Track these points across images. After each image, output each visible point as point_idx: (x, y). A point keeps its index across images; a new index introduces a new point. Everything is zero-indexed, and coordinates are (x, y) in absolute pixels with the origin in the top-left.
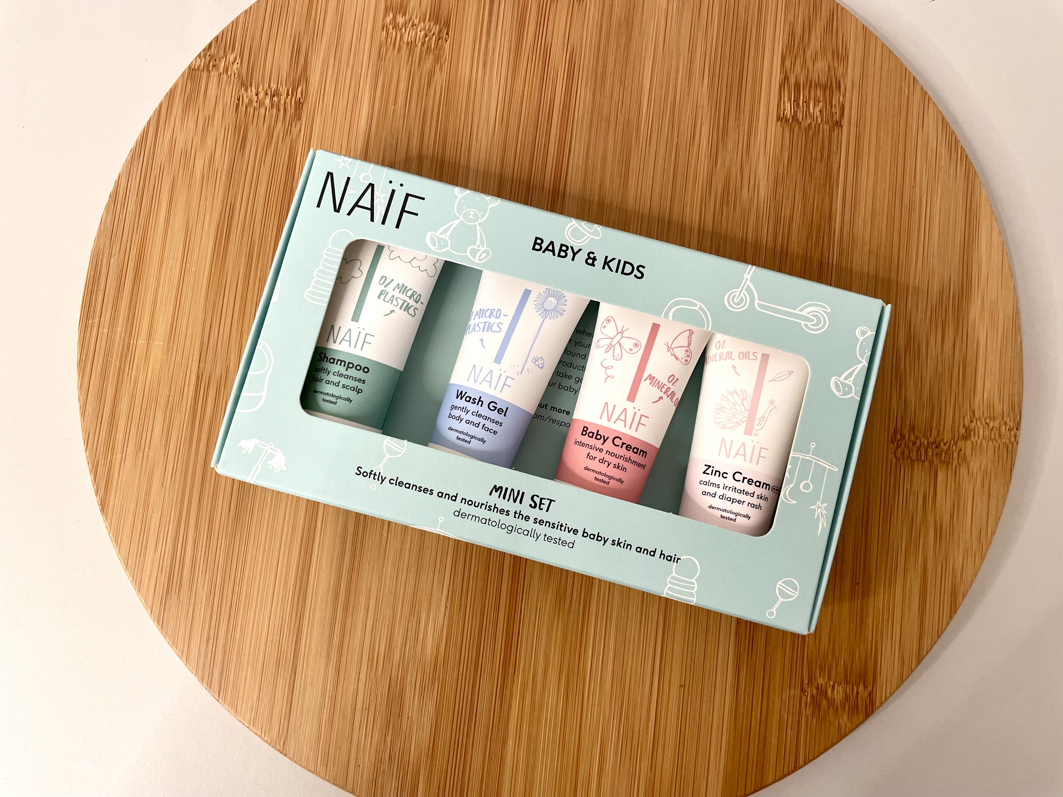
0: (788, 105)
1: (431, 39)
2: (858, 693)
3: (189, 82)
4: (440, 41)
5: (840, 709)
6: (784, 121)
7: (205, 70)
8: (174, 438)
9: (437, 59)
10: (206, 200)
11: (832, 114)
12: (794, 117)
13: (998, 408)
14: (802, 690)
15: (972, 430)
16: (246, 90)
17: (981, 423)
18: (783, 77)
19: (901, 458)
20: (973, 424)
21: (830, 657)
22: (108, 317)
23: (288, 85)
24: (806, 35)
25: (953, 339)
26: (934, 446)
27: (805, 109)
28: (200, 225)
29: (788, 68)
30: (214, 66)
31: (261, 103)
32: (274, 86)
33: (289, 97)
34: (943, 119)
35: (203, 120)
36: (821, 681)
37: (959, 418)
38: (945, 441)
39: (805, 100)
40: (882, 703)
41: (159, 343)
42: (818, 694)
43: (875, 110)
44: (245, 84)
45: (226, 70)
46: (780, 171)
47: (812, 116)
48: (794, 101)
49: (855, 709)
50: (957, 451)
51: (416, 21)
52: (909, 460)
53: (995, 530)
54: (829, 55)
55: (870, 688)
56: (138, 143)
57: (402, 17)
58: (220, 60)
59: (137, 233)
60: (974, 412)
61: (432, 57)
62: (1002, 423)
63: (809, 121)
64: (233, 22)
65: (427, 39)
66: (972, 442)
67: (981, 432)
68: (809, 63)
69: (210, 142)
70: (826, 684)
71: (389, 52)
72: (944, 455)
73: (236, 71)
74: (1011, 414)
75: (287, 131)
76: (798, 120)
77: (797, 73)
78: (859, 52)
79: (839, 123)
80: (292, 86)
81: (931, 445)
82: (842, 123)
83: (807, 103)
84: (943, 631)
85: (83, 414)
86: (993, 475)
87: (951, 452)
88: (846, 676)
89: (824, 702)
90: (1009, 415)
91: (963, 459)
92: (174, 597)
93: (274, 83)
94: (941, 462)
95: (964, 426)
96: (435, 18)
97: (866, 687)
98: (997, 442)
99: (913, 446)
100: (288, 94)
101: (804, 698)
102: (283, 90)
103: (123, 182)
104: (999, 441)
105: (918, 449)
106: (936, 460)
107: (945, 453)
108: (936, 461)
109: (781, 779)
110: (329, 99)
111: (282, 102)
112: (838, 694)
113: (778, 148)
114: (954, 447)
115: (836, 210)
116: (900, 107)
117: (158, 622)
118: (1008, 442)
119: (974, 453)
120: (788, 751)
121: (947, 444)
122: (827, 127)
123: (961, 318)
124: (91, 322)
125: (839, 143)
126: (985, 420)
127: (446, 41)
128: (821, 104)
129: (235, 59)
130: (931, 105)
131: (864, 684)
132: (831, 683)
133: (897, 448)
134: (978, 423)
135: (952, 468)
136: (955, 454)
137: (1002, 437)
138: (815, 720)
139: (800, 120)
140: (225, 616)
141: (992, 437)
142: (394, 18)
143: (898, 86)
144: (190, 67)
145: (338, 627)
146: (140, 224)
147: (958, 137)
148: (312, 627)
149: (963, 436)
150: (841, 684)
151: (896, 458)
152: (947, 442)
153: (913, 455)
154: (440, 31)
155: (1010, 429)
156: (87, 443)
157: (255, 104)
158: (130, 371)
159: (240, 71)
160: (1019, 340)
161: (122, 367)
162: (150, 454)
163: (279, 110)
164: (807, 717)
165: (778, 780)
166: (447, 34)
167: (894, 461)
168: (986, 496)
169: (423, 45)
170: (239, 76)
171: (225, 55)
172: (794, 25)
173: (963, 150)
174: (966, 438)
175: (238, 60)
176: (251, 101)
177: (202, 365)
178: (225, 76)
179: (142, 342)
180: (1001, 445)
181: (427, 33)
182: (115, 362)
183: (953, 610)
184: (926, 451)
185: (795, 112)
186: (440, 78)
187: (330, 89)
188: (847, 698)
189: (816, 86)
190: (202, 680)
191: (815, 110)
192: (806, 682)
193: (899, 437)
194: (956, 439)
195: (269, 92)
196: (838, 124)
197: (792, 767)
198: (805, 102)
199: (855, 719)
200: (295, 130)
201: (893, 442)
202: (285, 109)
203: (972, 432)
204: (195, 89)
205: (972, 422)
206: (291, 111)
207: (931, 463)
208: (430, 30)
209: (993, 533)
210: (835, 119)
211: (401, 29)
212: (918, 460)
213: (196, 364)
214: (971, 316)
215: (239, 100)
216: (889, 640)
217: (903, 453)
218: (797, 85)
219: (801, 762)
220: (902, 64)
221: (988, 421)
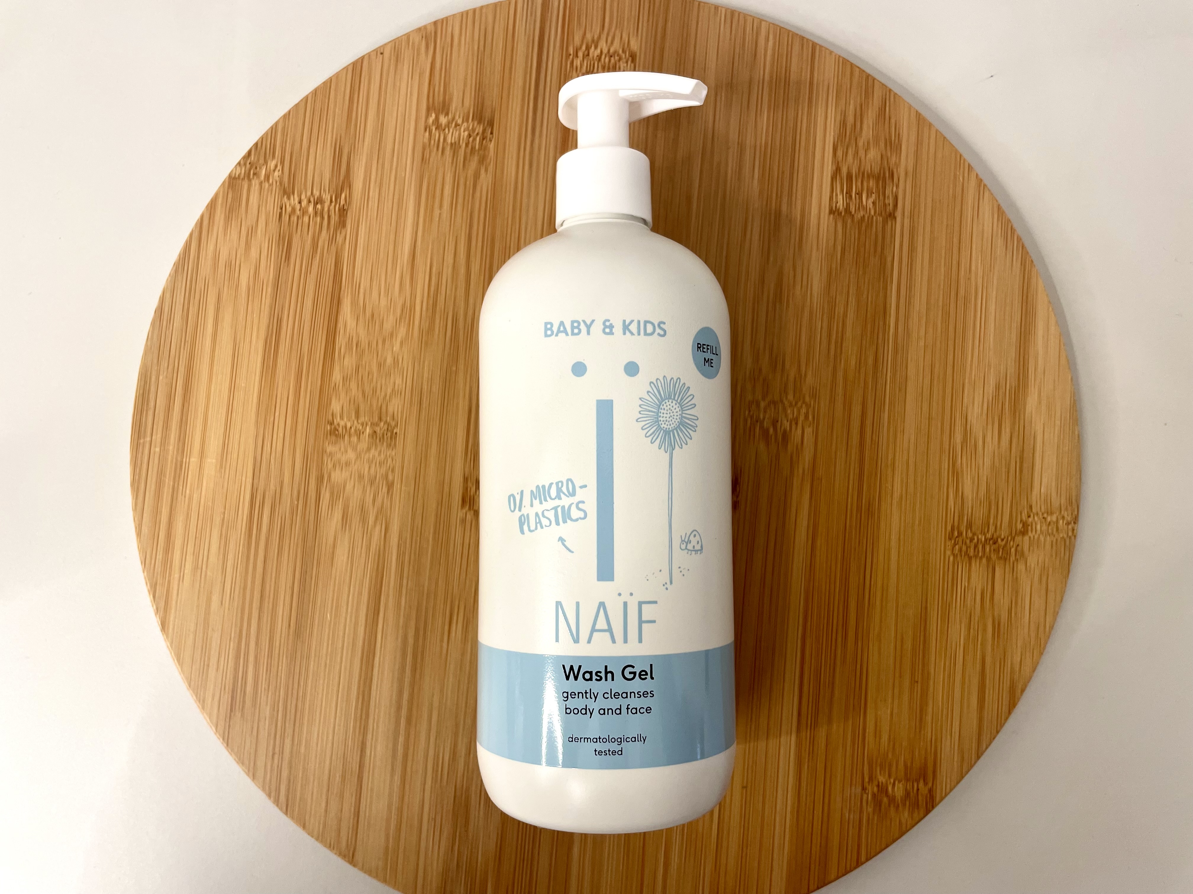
0: (840, 197)
1: (474, 140)
2: (918, 789)
3: (230, 191)
4: (484, 142)
5: (900, 805)
6: (836, 214)
7: (246, 178)
8: (231, 556)
9: (482, 160)
10: (253, 312)
11: (885, 205)
12: (847, 210)
13: (1056, 503)
14: (864, 789)
15: (1029, 525)
16: (289, 198)
17: (1039, 518)
18: (834, 168)
19: (959, 556)
20: (1030, 520)
21: (890, 756)
22: (159, 436)
23: (331, 190)
24: (858, 124)
25: (1010, 435)
26: (991, 542)
27: (858, 201)
28: (248, 340)
29: (840, 159)
30: (254, 174)
31: (304, 212)
32: (316, 193)
33: (333, 204)
34: (999, 207)
35: (246, 231)
36: (882, 779)
37: (1017, 513)
38: (1003, 537)
39: (857, 192)
40: (942, 799)
41: (211, 461)
42: (878, 791)
43: (929, 200)
44: (287, 192)
45: (267, 177)
46: (834, 266)
47: (865, 209)
48: (847, 193)
49: (916, 805)
50: (1014, 546)
51: (460, 121)
52: (966, 557)
53: (1054, 624)
54: (882, 145)
55: (930, 785)
56: (182, 256)
57: (445, 117)
58: (260, 168)
59: (184, 349)
60: (1031, 507)
61: (476, 158)
62: (1059, 517)
63: (862, 213)
64: (272, 127)
65: (471, 139)
66: (1030, 537)
67: (1038, 527)
68: (862, 153)
69: (254, 253)
70: (887, 781)
71: (433, 154)
72: (1001, 550)
73: (278, 179)
74: (1069, 508)
75: (332, 240)
76: (851, 213)
77: (850, 164)
78: (913, 139)
79: (892, 214)
80: (335, 192)
81: (988, 541)
82: (896, 215)
83: (859, 194)
84: (1002, 726)
85: (139, 534)
86: (1051, 570)
87: (1009, 548)
88: (906, 774)
89: (885, 800)
90: (1066, 509)
91: (1021, 554)
92: (238, 714)
93: (316, 190)
94: (1000, 558)
95: (1021, 521)
96: (479, 117)
97: (926, 783)
98: (1054, 536)
99: (970, 542)
100: (331, 201)
101: (865, 796)
102: (326, 197)
103: (168, 296)
104: (1056, 535)
105: (976, 546)
106: (994, 555)
107: (1003, 549)
108: (994, 557)
109: (844, 875)
110: (373, 203)
111: (326, 209)
112: (899, 791)
113: (831, 243)
114: (1012, 543)
115: (891, 305)
116: (954, 197)
117: (223, 739)
118: (1065, 536)
119: (1031, 548)
120: (850, 848)
121: (1005, 540)
122: (880, 219)
123: (1017, 414)
124: (142, 441)
125: (893, 236)
126: (1043, 514)
127: (491, 141)
128: (874, 195)
129: (276, 166)
130: (987, 194)
131: (924, 781)
132: (892, 781)
133: (955, 544)
134: (1036, 518)
135: (1010, 565)
136: (1013, 550)
137: (1059, 532)
138: (876, 818)
139: (853, 213)
140: (289, 731)
141: (1050, 531)
142: (437, 119)
143: (952, 174)
144: (230, 176)
145: (401, 739)
146: (187, 340)
147: (1015, 226)
148: (376, 740)
149: (1021, 532)
150: (901, 781)
151: (954, 555)
152: (1005, 537)
153: (970, 552)
154: (484, 131)
155: (1068, 524)
156: (144, 562)
157: (298, 212)
158: (184, 489)
159: (281, 178)
160: (1076, 433)
161: (176, 485)
162: (208, 573)
163: (322, 218)
164: (868, 815)
165: (841, 877)
166: (492, 133)
167: (952, 558)
168: (1043, 592)
169: (467, 145)
170: (281, 184)
171: (266, 162)
172: (845, 114)
173: (1019, 239)
174: (1024, 533)
175: (279, 167)
176: (294, 210)
177: (256, 481)
178: (267, 185)
179: (194, 460)
180: (1059, 540)
181: (471, 133)
182: (168, 481)
183: (1012, 705)
184: (984, 547)
185: (848, 205)
186: (485, 180)
187: (374, 193)
188: (907, 794)
189: (868, 177)
190: (269, 796)
191: (868, 202)
192: (867, 780)
193: (956, 534)
194: (1013, 535)
195: (312, 200)
196: (892, 216)
197: (854, 864)
198: (858, 194)
199: (916, 815)
200: (340, 239)
201: (950, 539)
202: (329, 217)
203: (1030, 528)
204: (237, 199)
205: (1029, 517)
206: (335, 218)
207: (989, 559)
208: (473, 130)
209: (1052, 627)
210: (888, 210)
211: (444, 130)
212: (976, 556)
213: (249, 480)
214: (1028, 410)
215: (281, 209)
216: (949, 737)
217: (960, 550)
218: (849, 177)
219: (863, 859)
220: (956, 151)
221: (1045, 515)
